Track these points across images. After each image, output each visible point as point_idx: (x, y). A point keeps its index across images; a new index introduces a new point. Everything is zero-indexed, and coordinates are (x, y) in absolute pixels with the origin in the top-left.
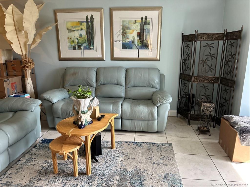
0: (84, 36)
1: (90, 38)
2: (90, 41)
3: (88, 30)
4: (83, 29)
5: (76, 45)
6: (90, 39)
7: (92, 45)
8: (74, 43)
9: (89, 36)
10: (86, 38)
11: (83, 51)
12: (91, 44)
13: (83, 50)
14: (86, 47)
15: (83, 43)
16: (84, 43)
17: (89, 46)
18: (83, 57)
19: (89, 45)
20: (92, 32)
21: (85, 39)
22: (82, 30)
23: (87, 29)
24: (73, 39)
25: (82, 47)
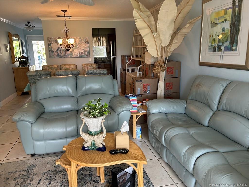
0: (227, 30)
1: (234, 33)
2: (233, 38)
3: (233, 20)
4: (228, 19)
5: (217, 45)
6: (234, 35)
7: (235, 44)
8: (215, 42)
9: (233, 30)
10: (229, 33)
11: (222, 54)
12: (233, 43)
13: (223, 52)
14: (227, 47)
15: (224, 41)
16: (226, 41)
17: (231, 46)
18: (221, 63)
19: (231, 44)
20: (238, 23)
21: (228, 35)
22: (226, 22)
23: (232, 18)
24: (214, 37)
25: (223, 48)
